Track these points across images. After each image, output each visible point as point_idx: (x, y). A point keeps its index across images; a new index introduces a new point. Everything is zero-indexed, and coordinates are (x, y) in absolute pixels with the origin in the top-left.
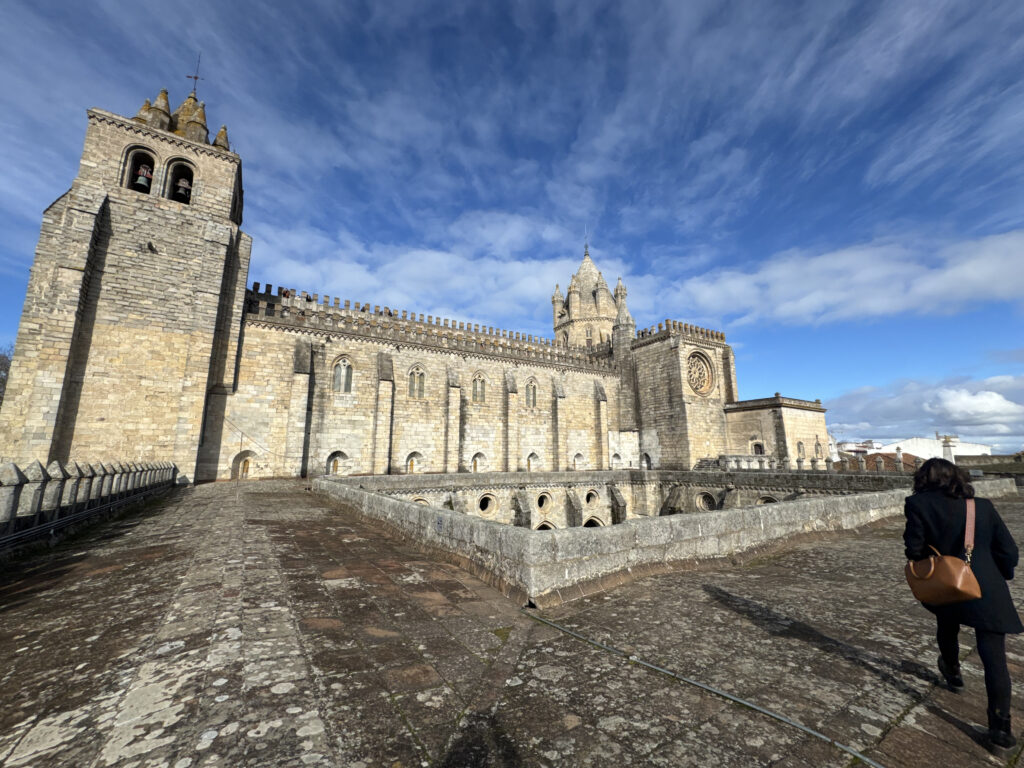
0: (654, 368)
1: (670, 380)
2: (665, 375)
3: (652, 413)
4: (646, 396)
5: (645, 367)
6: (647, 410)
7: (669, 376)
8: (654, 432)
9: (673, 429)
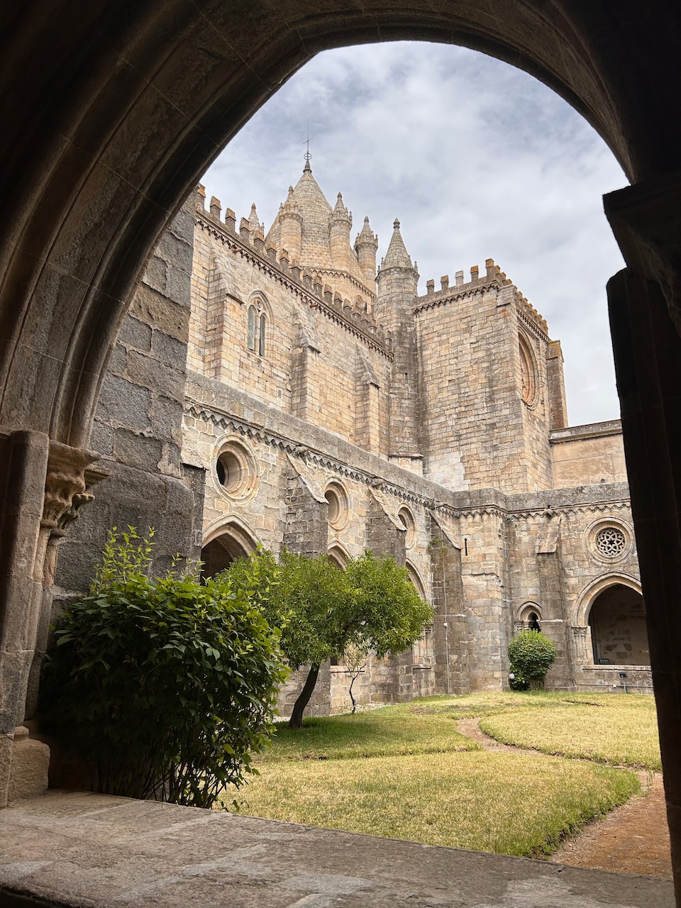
0: (461, 343)
1: (492, 363)
2: (481, 354)
3: (450, 423)
4: (439, 394)
5: (441, 343)
6: (442, 419)
7: (489, 355)
8: (455, 457)
9: (495, 448)
